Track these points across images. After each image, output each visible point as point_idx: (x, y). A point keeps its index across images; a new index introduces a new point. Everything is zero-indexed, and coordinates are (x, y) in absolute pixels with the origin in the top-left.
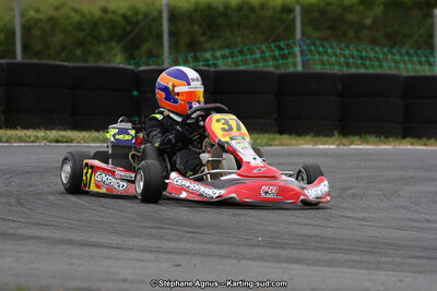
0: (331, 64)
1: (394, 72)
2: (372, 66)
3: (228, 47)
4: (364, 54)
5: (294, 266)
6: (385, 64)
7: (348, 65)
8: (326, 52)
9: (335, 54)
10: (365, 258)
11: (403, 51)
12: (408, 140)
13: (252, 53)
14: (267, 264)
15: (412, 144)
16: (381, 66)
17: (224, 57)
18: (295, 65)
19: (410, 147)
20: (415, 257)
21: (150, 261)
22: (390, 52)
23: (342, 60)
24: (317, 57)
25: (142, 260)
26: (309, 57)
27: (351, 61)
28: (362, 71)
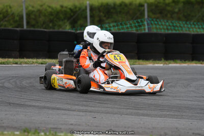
0: (160, 29)
1: (188, 32)
2: (178, 30)
3: (116, 22)
4: (175, 24)
5: (145, 117)
6: (184, 29)
7: (168, 29)
8: (158, 24)
9: (162, 25)
10: (176, 114)
11: (192, 23)
12: (194, 62)
13: (126, 24)
14: (133, 116)
15: (196, 64)
16: (182, 30)
17: (114, 26)
18: (145, 29)
19: (195, 65)
20: (198, 113)
21: (83, 116)
22: (186, 23)
23: (165, 27)
24: (154, 26)
25: (79, 115)
26: (151, 26)
27: (169, 27)
28: (174, 32)
